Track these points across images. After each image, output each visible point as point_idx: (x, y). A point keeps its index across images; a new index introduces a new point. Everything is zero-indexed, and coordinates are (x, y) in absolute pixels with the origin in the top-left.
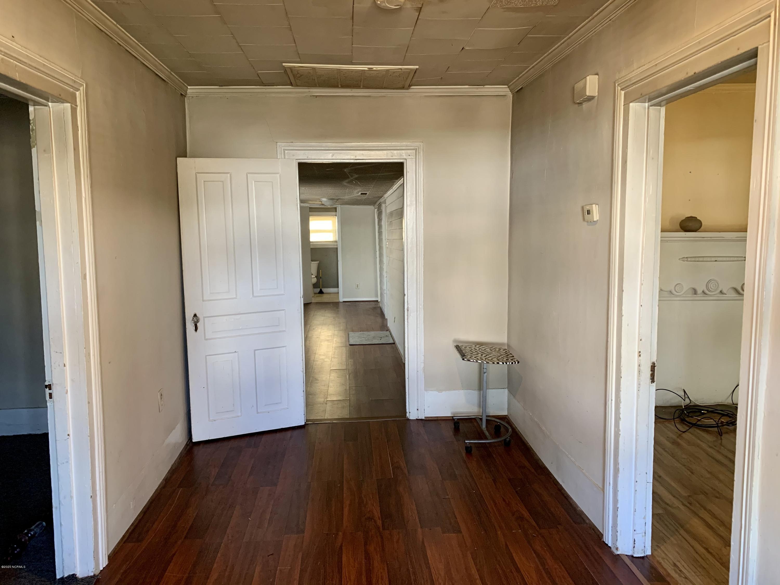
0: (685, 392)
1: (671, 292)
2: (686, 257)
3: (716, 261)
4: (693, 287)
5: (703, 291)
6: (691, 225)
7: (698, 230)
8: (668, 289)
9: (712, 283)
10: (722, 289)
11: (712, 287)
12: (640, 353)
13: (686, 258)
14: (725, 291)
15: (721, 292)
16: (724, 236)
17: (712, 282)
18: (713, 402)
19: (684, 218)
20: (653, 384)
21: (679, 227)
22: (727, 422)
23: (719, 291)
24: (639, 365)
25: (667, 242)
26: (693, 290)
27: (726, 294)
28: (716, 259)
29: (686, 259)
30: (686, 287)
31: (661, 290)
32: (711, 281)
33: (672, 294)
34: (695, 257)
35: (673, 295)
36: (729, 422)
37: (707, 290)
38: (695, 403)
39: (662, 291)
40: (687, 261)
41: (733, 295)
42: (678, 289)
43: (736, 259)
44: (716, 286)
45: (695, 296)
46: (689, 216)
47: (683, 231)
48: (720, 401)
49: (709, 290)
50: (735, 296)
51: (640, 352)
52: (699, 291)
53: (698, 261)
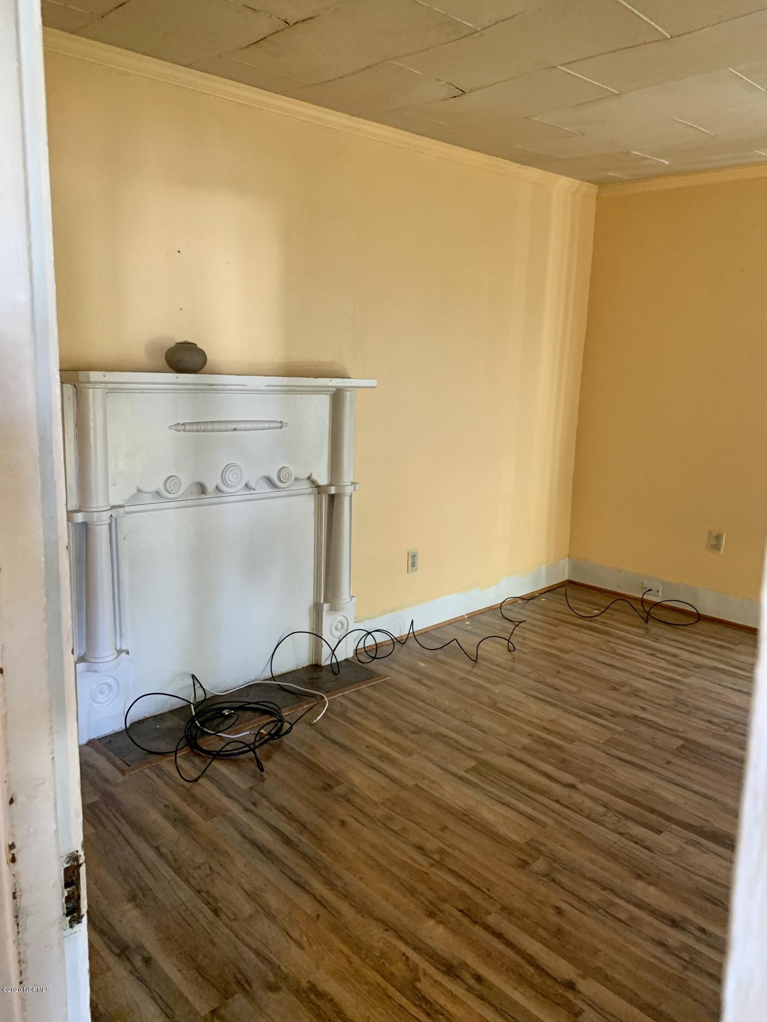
0: (193, 677)
1: (158, 493)
2: (181, 423)
3: (235, 429)
4: (197, 480)
5: (217, 487)
6: (188, 359)
7: (200, 370)
8: (152, 489)
9: (230, 471)
10: (248, 481)
11: (231, 479)
12: (13, 851)
13: (183, 424)
14: (252, 485)
15: (246, 485)
16: (246, 384)
17: (232, 468)
18: (242, 683)
19: (173, 345)
20: (77, 927)
21: (162, 361)
22: (269, 734)
23: (243, 484)
24: (14, 893)
25: (144, 392)
26: (199, 485)
27: (255, 490)
28: (235, 426)
29: (182, 427)
30: (186, 481)
31: (138, 490)
32: (229, 468)
33: (162, 499)
34: (199, 423)
35: (164, 498)
36: (272, 732)
37: (223, 482)
38: (213, 693)
39: (140, 493)
40: (184, 431)
41: (265, 489)
42: (170, 487)
43: (266, 425)
44: (238, 475)
45: (204, 496)
46: (182, 341)
47: (174, 371)
48: (253, 678)
49: (227, 484)
50: (271, 490)
51: (12, 846)
52: (210, 488)
53: (204, 431)
